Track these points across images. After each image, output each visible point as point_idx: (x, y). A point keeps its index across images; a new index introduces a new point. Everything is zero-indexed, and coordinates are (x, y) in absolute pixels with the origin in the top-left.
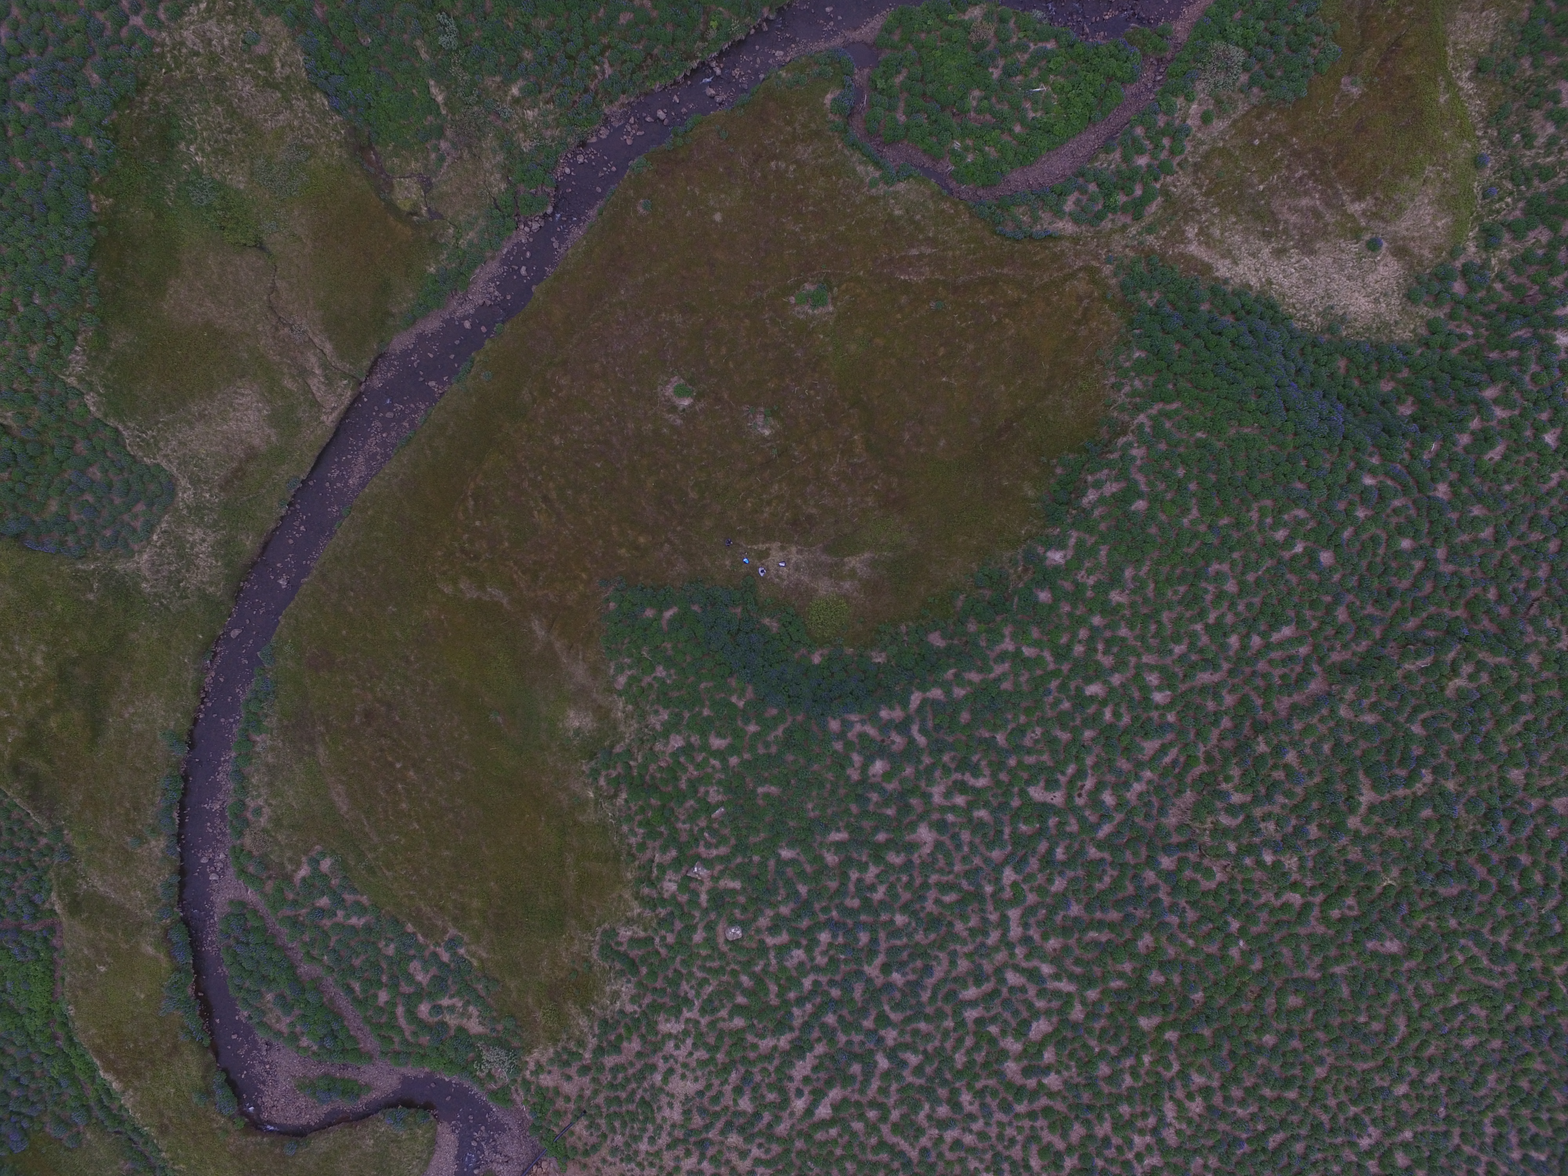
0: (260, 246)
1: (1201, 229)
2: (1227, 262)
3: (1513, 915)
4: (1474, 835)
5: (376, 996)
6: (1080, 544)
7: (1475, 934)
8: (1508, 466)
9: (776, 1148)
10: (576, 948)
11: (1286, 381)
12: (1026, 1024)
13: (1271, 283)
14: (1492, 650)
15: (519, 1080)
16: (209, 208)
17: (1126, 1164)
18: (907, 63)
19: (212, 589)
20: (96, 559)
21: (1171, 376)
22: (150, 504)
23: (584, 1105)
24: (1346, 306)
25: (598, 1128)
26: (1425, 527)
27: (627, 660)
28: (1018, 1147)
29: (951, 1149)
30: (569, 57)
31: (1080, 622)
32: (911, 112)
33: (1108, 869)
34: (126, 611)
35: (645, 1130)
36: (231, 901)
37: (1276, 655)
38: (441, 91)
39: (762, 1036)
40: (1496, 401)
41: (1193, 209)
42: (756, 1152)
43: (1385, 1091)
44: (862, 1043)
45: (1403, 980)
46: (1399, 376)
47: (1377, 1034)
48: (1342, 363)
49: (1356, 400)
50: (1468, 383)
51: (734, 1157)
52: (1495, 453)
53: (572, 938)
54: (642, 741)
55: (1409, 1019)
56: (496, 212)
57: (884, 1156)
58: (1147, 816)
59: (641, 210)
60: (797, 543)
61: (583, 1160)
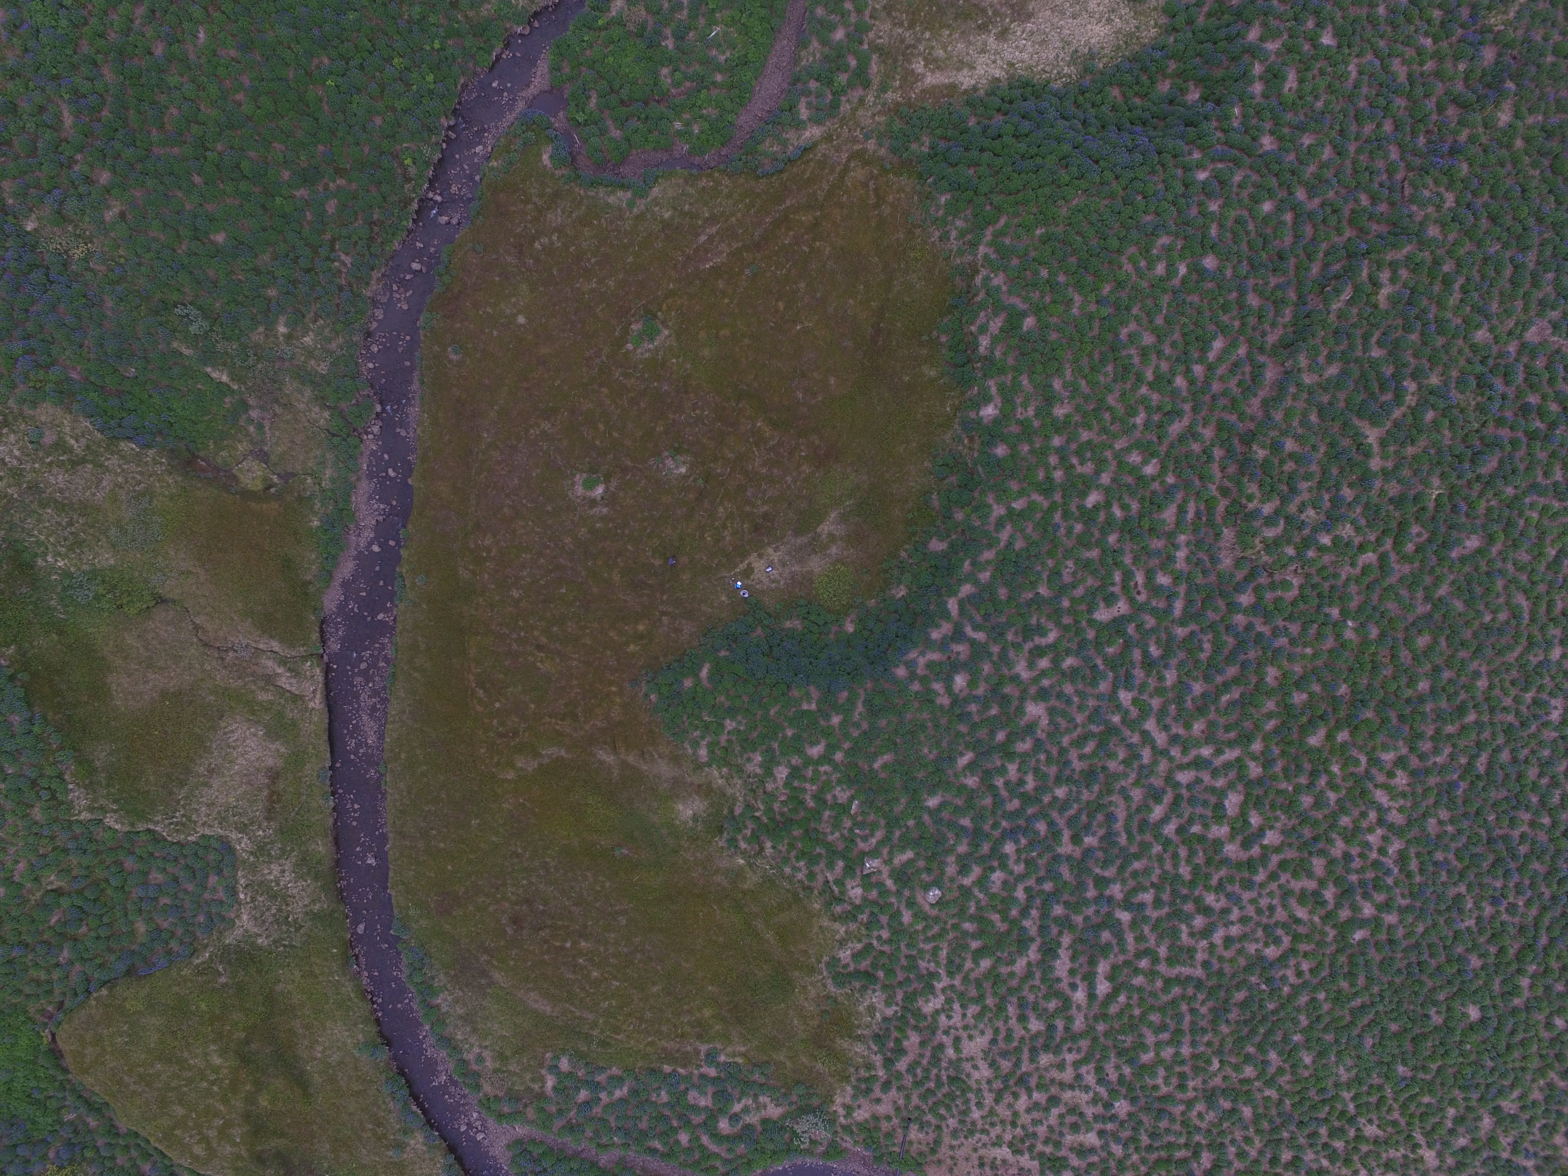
0: (161, 600)
1: (925, 59)
2: (965, 71)
3: (1553, 452)
4: (1480, 409)
5: (677, 1142)
6: (1001, 388)
7: (1534, 487)
8: (1308, 87)
9: (1084, 1043)
10: (813, 993)
11: (1080, 139)
12: (1219, 806)
13: (1013, 65)
14: (1394, 246)
15: (839, 1129)
16: (98, 598)
17: (1376, 864)
18: (591, 85)
19: (317, 907)
20: (206, 947)
21: (982, 198)
22: (220, 872)
23: (905, 1114)
24: (1087, 43)
25: (929, 1123)
26: (1273, 182)
27: (697, 733)
28: (1279, 909)
29: (1226, 947)
30: (308, 271)
31: (1043, 453)
32: (622, 123)
33: (1201, 636)
34: (259, 972)
35: (967, 1101)
36: (508, 1146)
37: (1221, 370)
38: (222, 371)
39: (1011, 962)
40: (1262, 39)
41: (907, 48)
42: (1070, 1058)
43: (1545, 663)
44: (1098, 911)
45: (1499, 565)
46: (1170, 71)
47: (1507, 623)
48: (1115, 92)
49: (1147, 115)
50: (1230, 39)
51: (1055, 1074)
52: (1291, 82)
53: (804, 987)
54: (753, 790)
55: (1525, 592)
56: (336, 440)
57: (1176, 990)
58: (1204, 572)
59: (453, 357)
60: (769, 544)
61: (935, 1158)
